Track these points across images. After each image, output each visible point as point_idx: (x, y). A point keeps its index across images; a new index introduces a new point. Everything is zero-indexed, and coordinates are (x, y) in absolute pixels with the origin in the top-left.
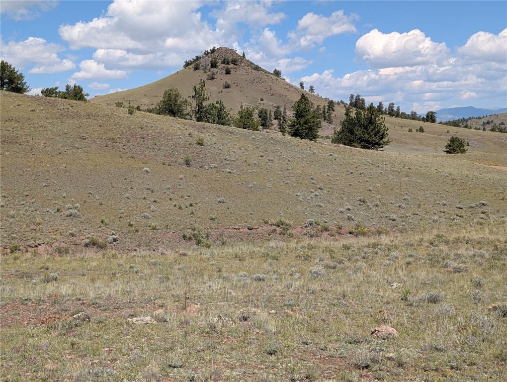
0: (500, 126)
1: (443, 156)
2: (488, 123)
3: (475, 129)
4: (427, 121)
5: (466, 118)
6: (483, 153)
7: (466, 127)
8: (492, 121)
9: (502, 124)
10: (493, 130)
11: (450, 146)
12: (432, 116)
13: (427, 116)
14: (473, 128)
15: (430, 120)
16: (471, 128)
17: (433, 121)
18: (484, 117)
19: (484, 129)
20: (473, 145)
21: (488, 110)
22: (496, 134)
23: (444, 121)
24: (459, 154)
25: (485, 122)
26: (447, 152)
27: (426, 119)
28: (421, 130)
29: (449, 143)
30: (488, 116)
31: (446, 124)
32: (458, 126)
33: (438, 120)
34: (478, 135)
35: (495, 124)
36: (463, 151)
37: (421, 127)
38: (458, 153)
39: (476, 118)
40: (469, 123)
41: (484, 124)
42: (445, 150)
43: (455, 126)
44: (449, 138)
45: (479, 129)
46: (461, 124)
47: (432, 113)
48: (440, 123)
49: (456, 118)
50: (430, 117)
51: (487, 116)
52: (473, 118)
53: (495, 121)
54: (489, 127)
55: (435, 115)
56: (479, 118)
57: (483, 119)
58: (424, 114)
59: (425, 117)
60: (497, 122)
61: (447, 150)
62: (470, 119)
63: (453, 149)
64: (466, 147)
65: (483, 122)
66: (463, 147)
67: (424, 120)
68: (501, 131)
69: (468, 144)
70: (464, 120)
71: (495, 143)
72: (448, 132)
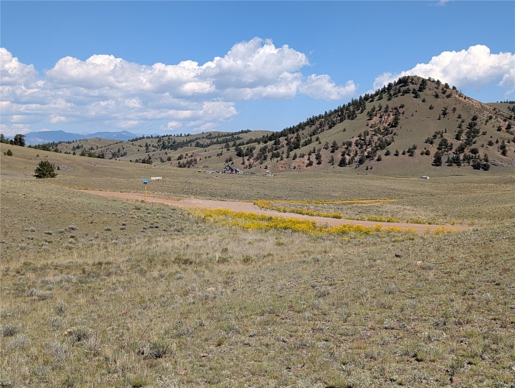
0: (89, 151)
1: (31, 181)
2: (78, 147)
3: (65, 153)
4: (16, 144)
5: (56, 142)
6: (73, 177)
7: (56, 151)
8: (82, 146)
9: (92, 149)
10: (83, 155)
11: (39, 170)
12: (20, 139)
13: (15, 139)
14: (63, 152)
15: (19, 143)
16: (61, 152)
17: (22, 144)
18: (73, 142)
19: (74, 154)
20: (64, 169)
21: (77, 135)
22: (86, 158)
23: (33, 145)
24: (49, 179)
25: (75, 146)
26: (36, 176)
27: (15, 142)
28: (9, 153)
29: (39, 167)
30: (78, 140)
31: (36, 147)
32: (48, 150)
33: (27, 143)
34: (68, 160)
35: (85, 149)
36: (53, 176)
37: (9, 150)
38: (48, 177)
39: (66, 143)
40: (59, 147)
41: (74, 149)
42: (35, 174)
43: (44, 150)
44: (39, 162)
45: (70, 153)
46: (51, 148)
47: (21, 136)
48: (30, 147)
49: (47, 142)
50: (18, 140)
51: (76, 141)
52: (63, 142)
53: (85, 146)
54: (79, 152)
55: (24, 138)
56: (69, 143)
57: (73, 143)
58: (12, 137)
59: (14, 140)
60: (87, 147)
61: (37, 174)
62: (60, 143)
63: (43, 174)
64: (56, 171)
65: (74, 147)
66: (53, 171)
67: (11, 143)
68: (90, 156)
69: (59, 169)
70: (54, 145)
71: (85, 168)
72: (38, 156)
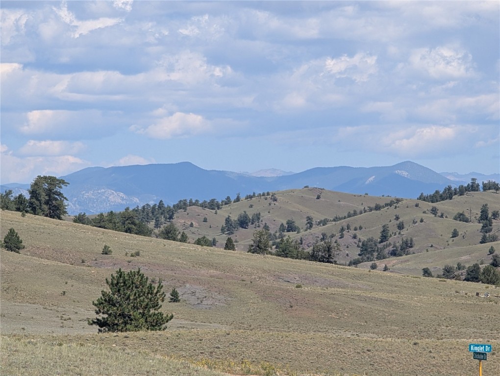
0: (282, 237)
1: (82, 341)
2: (243, 223)
3: (198, 242)
4: (34, 211)
5: (170, 202)
6: (225, 329)
7: (169, 234)
8: (258, 217)
9: (291, 227)
10: (258, 248)
11: (110, 302)
12: (49, 192)
13: (34, 193)
14: (192, 238)
15: (45, 207)
16: (184, 239)
17: (55, 211)
18: (228, 202)
19: (229, 246)
20: (193, 300)
21: (243, 178)
22: (270, 261)
23: (93, 212)
24: (141, 333)
25: (234, 218)
26: (101, 324)
27: (31, 204)
28: (13, 243)
29: (108, 290)
30: (243, 197)
31: (101, 222)
32: (142, 231)
33: (72, 207)
34: (210, 265)
35: (266, 227)
36: (157, 323)
37: (12, 232)
38: (137, 328)
39: (203, 206)
40: (179, 221)
41: (229, 227)
42: (94, 316)
43: (128, 231)
44: (109, 272)
45: (213, 243)
46: (151, 225)
47: (52, 181)
48: (80, 219)
49: (137, 202)
50: (44, 197)
51: (238, 200)
52: (191, 204)
53: (265, 217)
54: (245, 237)
55: (64, 190)
56: (213, 205)
57: (225, 208)
58: (21, 186)
59: (27, 196)
60: (274, 220)
61: (101, 316)
62: (182, 205)
63: (122, 315)
64: (166, 308)
65: (228, 220)
66: (156, 306)
67: (20, 205)
68: (285, 251)
69: (175, 298)
70: (161, 212)
71: (265, 295)
72: (106, 252)
